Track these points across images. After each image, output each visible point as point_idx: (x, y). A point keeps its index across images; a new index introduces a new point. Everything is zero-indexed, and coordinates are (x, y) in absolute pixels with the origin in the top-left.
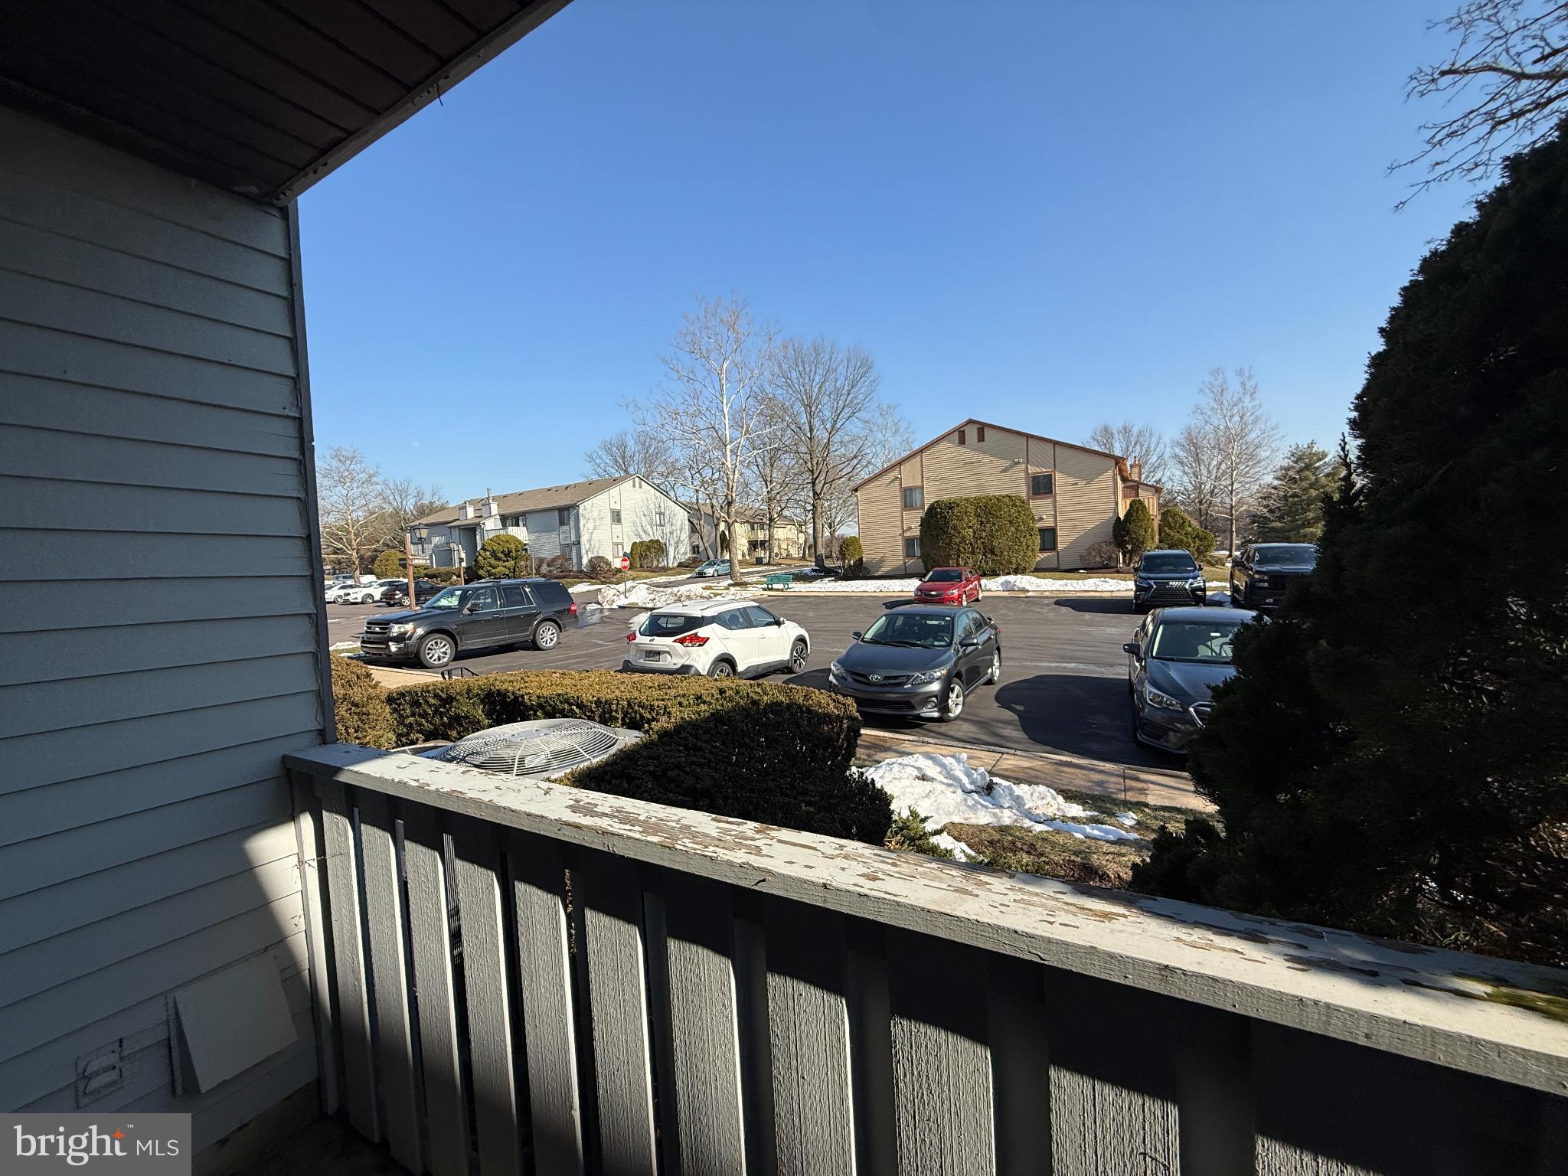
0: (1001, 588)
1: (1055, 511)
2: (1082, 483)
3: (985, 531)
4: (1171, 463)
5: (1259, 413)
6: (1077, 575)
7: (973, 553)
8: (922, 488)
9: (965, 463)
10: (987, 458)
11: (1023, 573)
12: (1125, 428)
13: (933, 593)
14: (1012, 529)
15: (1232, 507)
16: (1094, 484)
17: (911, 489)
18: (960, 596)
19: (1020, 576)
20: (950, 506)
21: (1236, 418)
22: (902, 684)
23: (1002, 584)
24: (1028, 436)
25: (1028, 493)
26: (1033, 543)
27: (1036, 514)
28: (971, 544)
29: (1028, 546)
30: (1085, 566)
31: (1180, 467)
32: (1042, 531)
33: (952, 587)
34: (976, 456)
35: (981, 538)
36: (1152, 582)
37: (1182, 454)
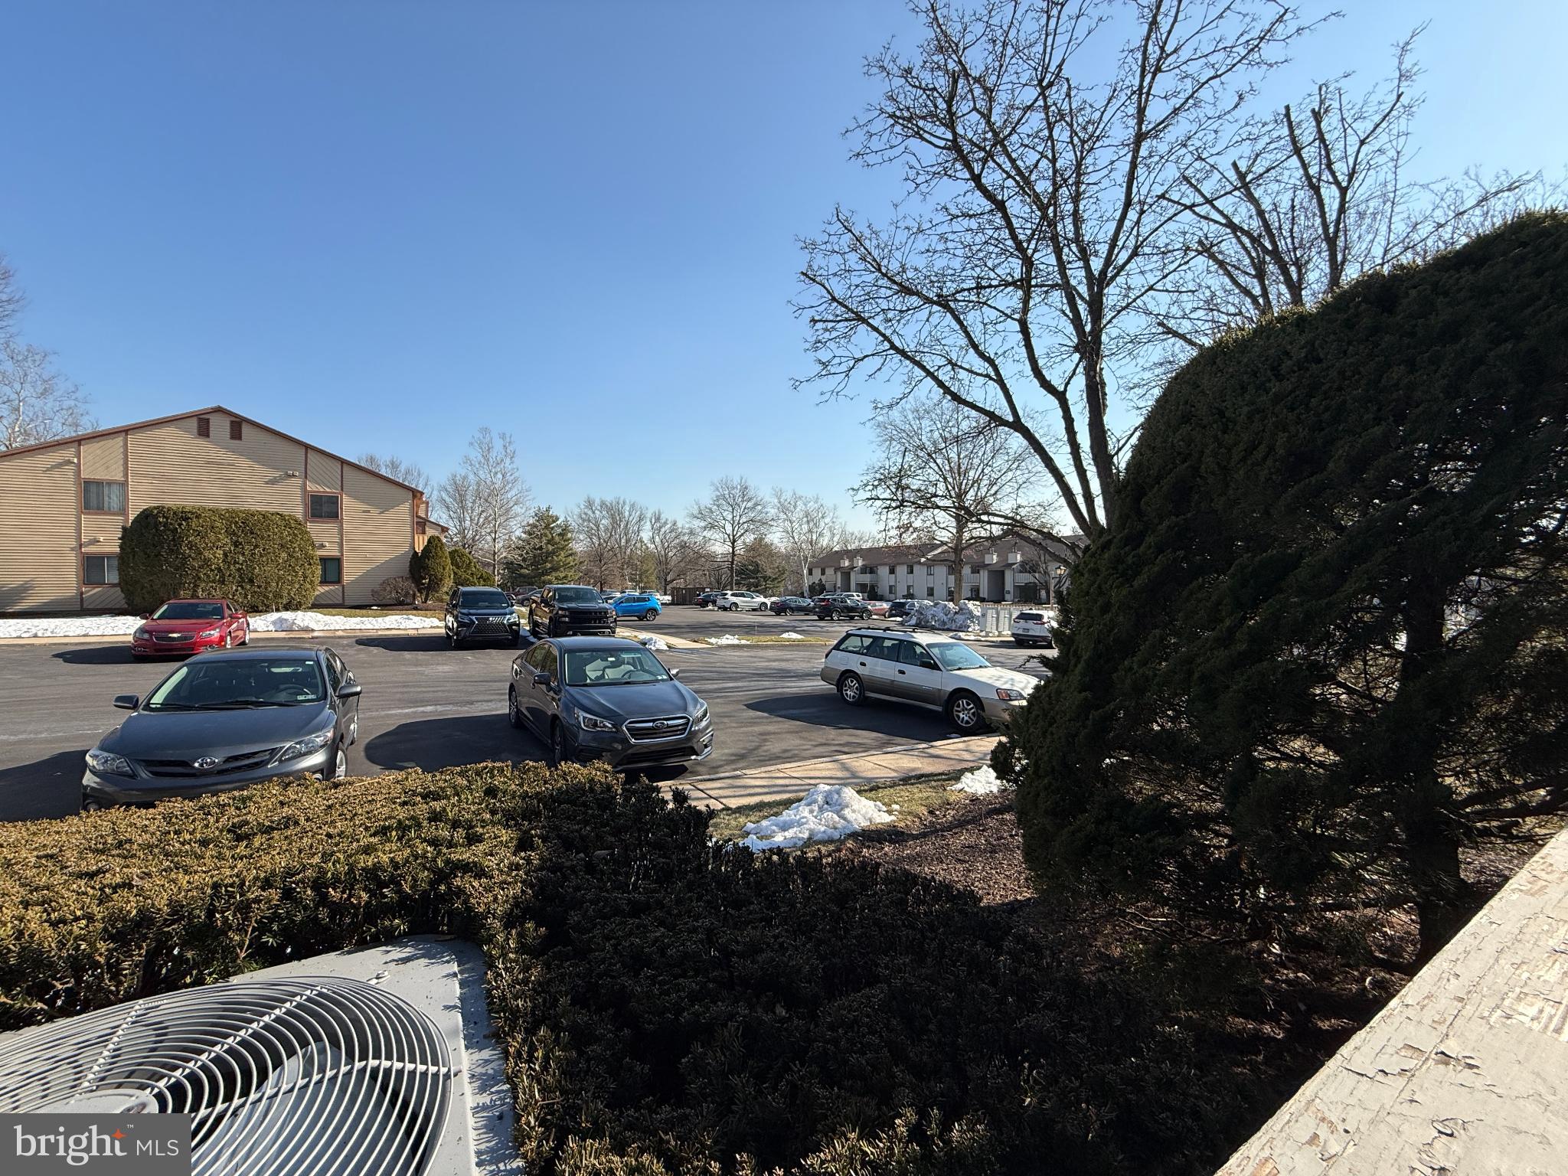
0: (271, 628)
1: (342, 540)
2: (374, 511)
3: (243, 554)
4: (438, 506)
5: (516, 475)
6: (370, 612)
7: (222, 582)
8: (124, 484)
9: (209, 463)
10: (244, 463)
11: (297, 609)
12: (393, 463)
13: (175, 635)
14: (284, 555)
15: (495, 553)
16: (388, 515)
17: (99, 483)
18: (222, 639)
19: (300, 613)
20: (184, 516)
21: (500, 476)
22: (262, 764)
23: (274, 623)
24: (307, 447)
25: (305, 515)
26: (313, 573)
27: (317, 540)
28: (219, 570)
29: (305, 577)
30: (379, 603)
31: (444, 510)
32: (324, 560)
33: (211, 626)
34: (223, 455)
35: (236, 563)
36: (474, 618)
37: (448, 500)
